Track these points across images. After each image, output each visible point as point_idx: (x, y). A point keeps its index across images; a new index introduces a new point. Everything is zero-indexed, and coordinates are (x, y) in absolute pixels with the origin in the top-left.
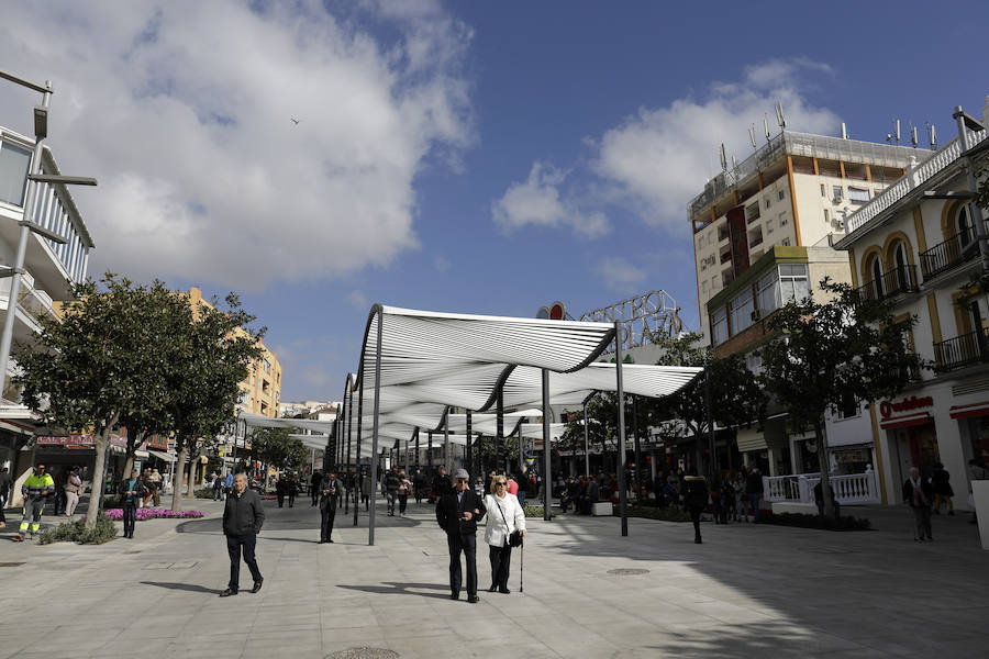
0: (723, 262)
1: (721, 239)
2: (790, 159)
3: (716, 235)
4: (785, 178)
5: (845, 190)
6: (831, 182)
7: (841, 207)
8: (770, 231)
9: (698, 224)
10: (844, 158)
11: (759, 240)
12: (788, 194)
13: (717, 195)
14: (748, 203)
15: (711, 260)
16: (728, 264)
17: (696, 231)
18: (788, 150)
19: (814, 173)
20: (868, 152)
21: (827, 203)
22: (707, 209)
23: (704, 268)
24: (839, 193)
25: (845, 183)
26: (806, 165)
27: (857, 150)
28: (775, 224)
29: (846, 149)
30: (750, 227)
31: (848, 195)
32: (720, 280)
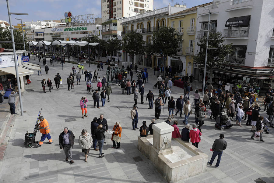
16: (108, 3)
23: (103, 3)
32: (106, 6)
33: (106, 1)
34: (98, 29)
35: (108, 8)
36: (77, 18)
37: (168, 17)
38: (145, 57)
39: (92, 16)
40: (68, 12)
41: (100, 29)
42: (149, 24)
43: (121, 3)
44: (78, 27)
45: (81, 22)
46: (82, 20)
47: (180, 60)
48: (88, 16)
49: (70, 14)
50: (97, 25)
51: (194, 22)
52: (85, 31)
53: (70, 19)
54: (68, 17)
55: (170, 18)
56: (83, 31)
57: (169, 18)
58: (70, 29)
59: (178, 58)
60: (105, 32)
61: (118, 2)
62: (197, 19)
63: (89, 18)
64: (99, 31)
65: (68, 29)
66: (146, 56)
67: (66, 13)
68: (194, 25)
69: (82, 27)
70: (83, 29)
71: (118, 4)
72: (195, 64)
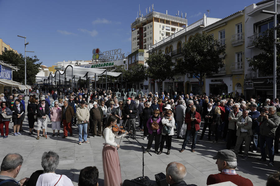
0: (138, 40)
1: (138, 34)
2: (154, 18)
3: (137, 33)
4: (152, 22)
5: (165, 27)
6: (162, 24)
7: (163, 31)
8: (148, 34)
9: (133, 29)
10: (166, 19)
11: (145, 36)
12: (152, 26)
13: (138, 23)
14: (144, 26)
15: (135, 39)
16: (139, 40)
17: (132, 31)
18: (154, 16)
19: (159, 22)
20: (171, 18)
21: (161, 29)
22: (135, 26)
23: (133, 40)
24: (163, 27)
25: (165, 25)
26: (157, 20)
27: (169, 17)
28: (149, 33)
29: (166, 17)
30: (144, 32)
31: (165, 28)
32: (137, 44)
33: (137, 39)
34: (125, 63)
35: (138, 45)
36: (105, 55)
37: (203, 30)
38: (175, 86)
39: (119, 52)
40: (96, 49)
41: (127, 63)
42: (179, 44)
43: (151, 39)
44: (105, 63)
45: (108, 58)
46: (109, 56)
47: (223, 82)
48: (116, 51)
49: (98, 51)
50: (125, 60)
51: (241, 27)
52: (113, 66)
53: (98, 55)
54: (96, 54)
55: (207, 31)
56: (110, 66)
57: (204, 32)
58: (97, 65)
59: (220, 81)
60: (131, 64)
61: (148, 38)
62: (245, 21)
63: (117, 53)
64: (126, 65)
65: (95, 65)
66: (177, 85)
67: (94, 50)
68: (241, 31)
69: (109, 62)
70: (110, 64)
71: (148, 40)
72: (247, 84)
